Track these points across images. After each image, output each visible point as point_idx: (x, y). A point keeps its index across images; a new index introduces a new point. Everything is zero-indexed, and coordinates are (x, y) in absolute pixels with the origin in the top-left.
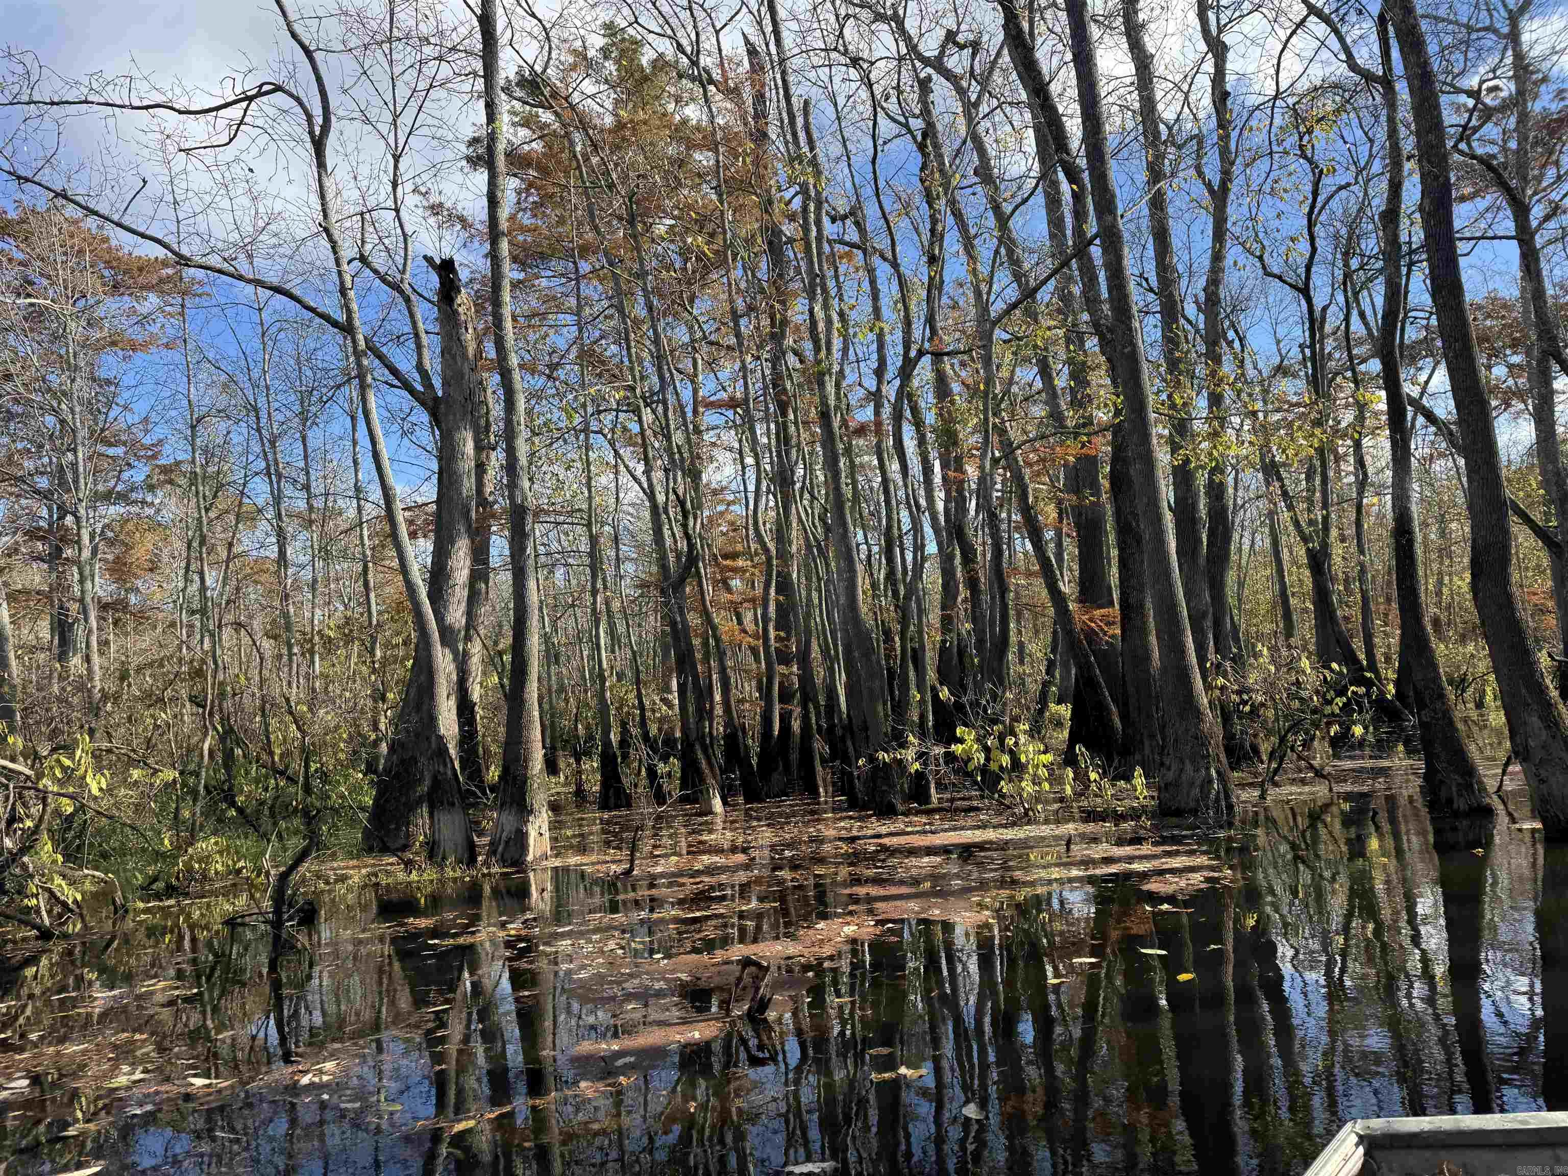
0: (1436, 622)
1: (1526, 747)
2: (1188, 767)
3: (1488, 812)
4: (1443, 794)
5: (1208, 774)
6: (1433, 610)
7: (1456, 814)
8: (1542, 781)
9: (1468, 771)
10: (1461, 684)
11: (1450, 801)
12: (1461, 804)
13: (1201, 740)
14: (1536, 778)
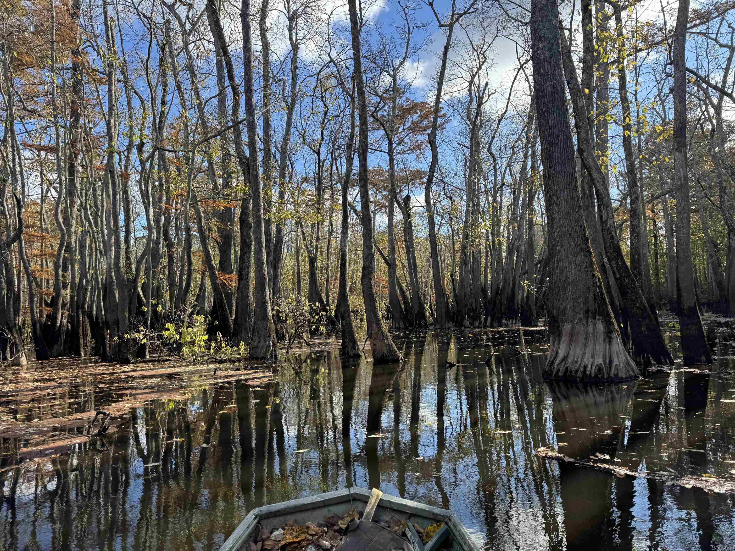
0: (351, 289)
1: (371, 334)
2: (262, 340)
3: (359, 356)
4: (347, 350)
5: (269, 344)
6: (350, 284)
7: (350, 357)
8: (375, 345)
9: (354, 342)
10: (356, 312)
11: (348, 352)
12: (351, 353)
13: (268, 330)
14: (373, 345)
